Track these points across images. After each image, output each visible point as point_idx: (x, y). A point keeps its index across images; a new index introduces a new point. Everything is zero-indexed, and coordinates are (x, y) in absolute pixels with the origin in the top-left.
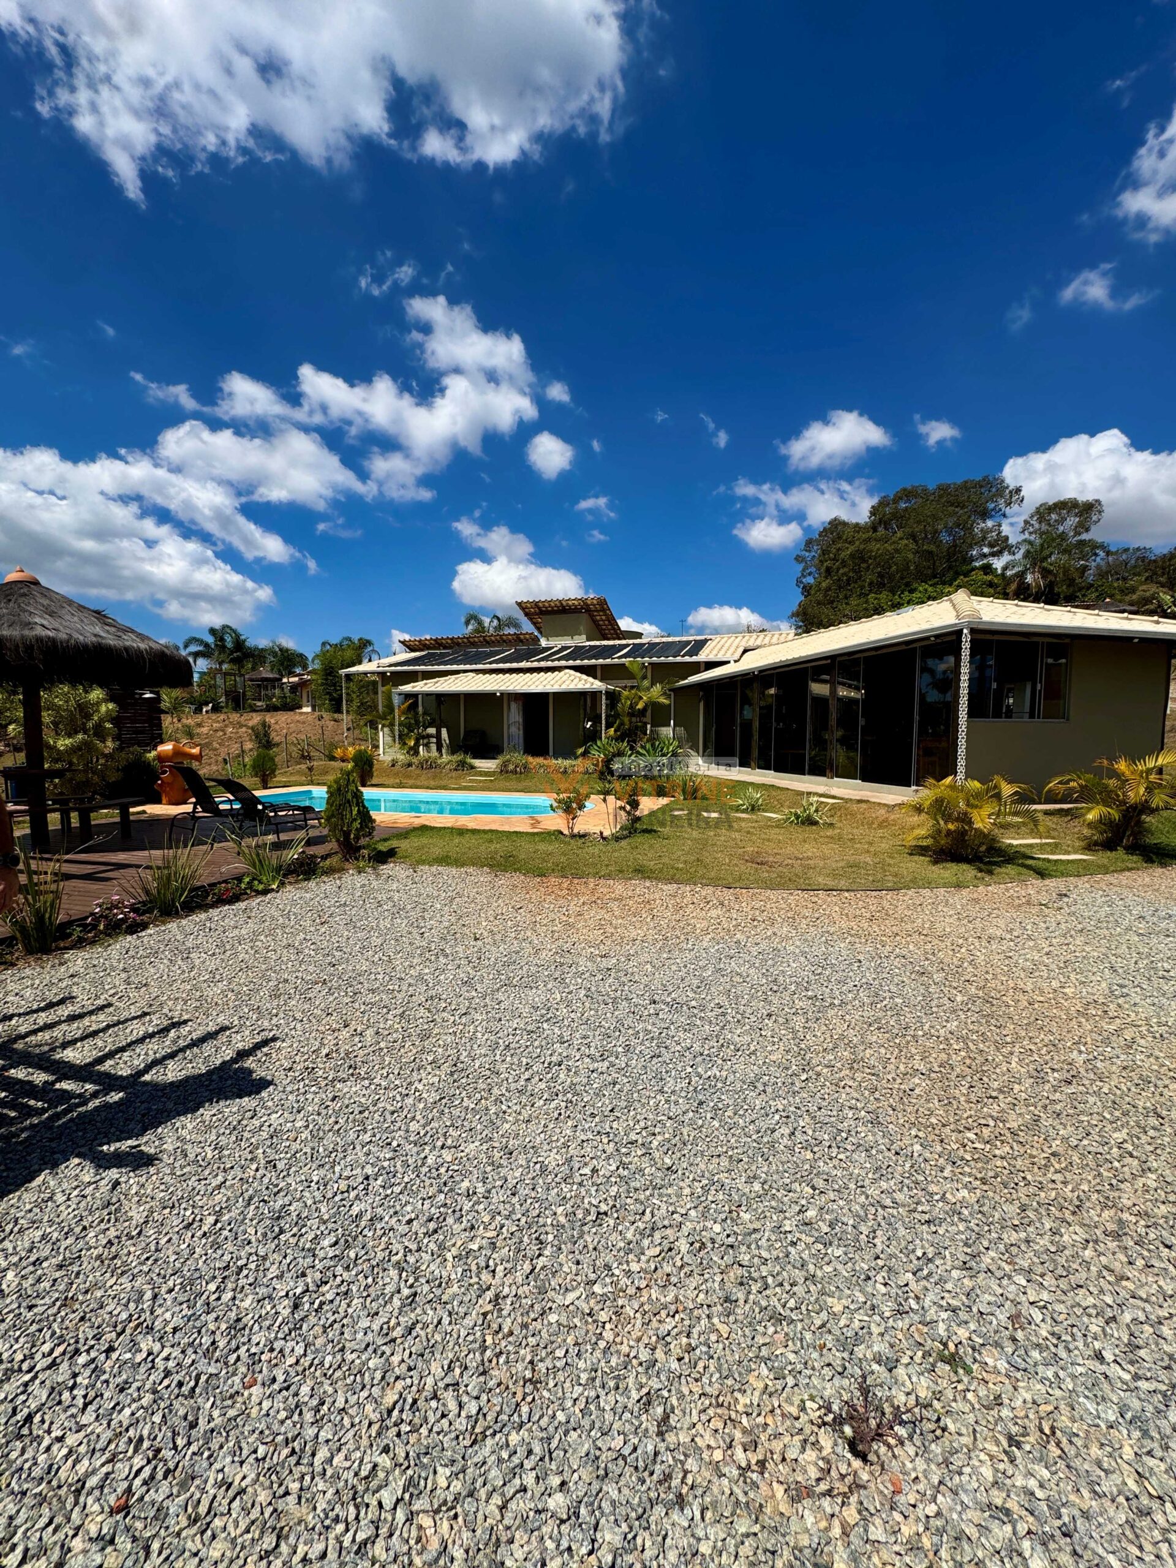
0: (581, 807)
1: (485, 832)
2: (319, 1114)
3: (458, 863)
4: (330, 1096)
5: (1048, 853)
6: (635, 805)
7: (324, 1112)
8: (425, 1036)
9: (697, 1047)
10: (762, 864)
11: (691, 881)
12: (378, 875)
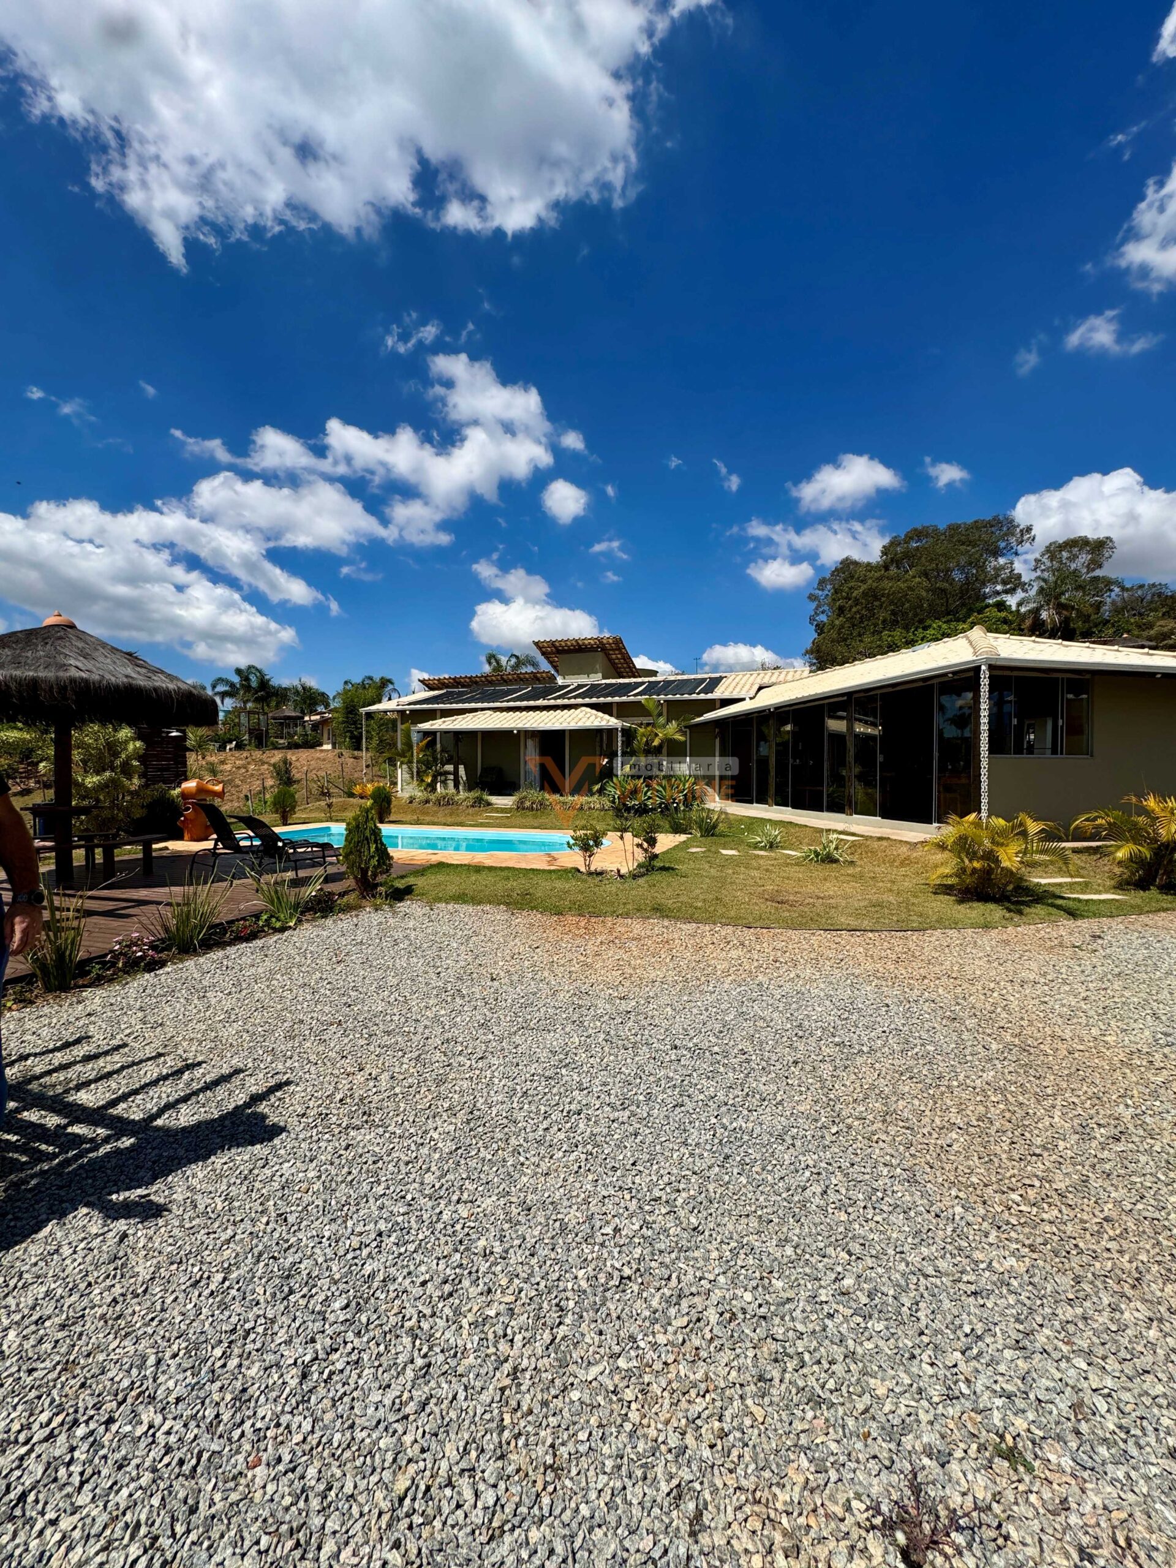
0: (598, 844)
1: (502, 869)
2: (332, 1164)
3: (475, 901)
4: (344, 1144)
5: (1078, 892)
6: (652, 842)
7: (337, 1161)
8: (440, 1082)
9: (721, 1095)
10: (782, 902)
11: (711, 920)
12: (395, 913)
